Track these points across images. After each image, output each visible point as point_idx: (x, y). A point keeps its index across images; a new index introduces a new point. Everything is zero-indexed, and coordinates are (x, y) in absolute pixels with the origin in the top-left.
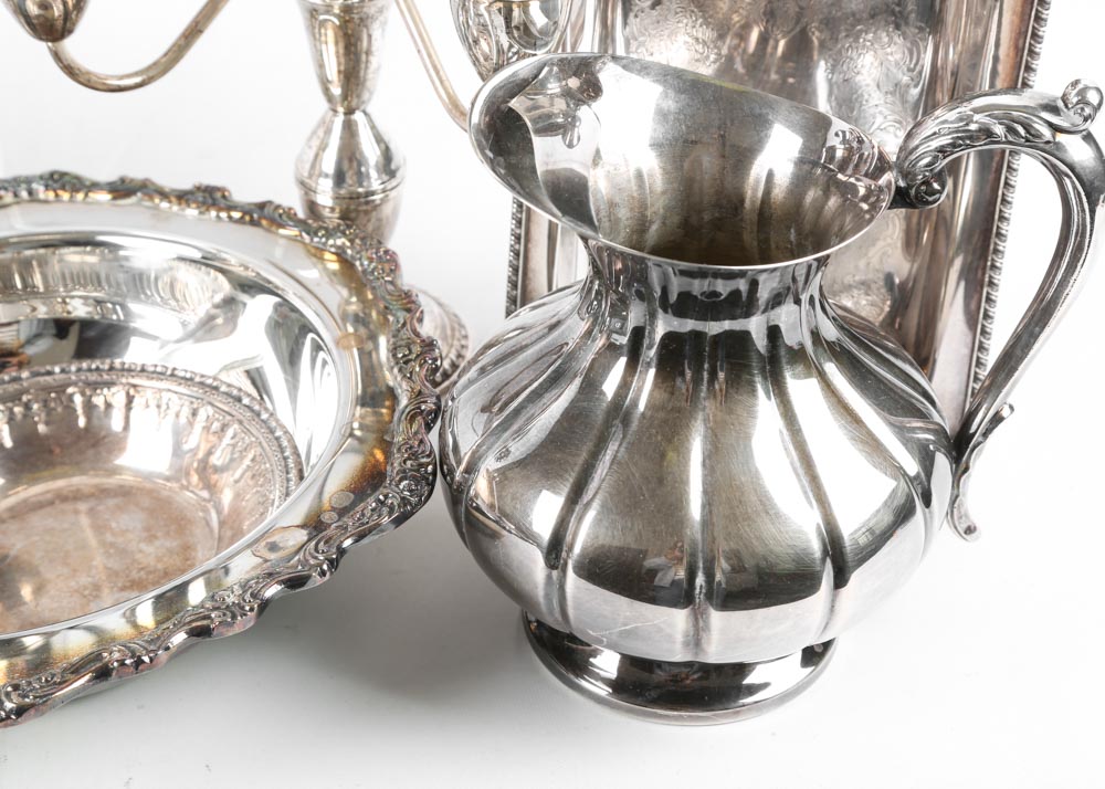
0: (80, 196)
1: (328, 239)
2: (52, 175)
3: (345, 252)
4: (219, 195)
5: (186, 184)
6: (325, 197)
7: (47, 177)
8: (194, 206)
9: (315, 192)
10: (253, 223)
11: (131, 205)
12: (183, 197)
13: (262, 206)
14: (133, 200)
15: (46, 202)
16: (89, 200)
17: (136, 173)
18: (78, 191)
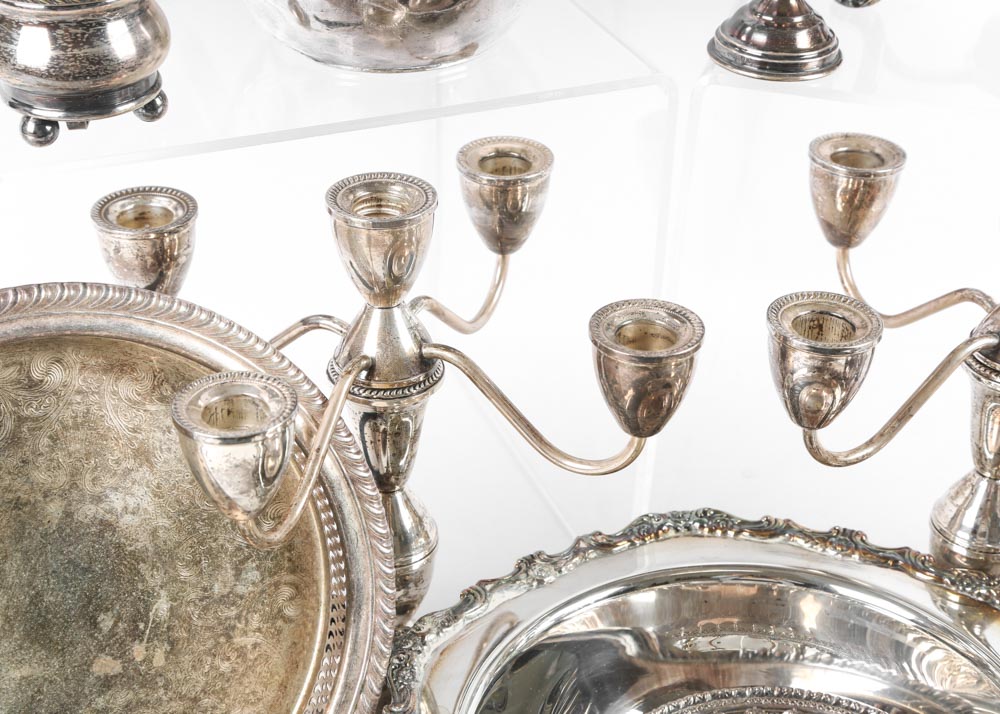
0: (731, 533)
1: (974, 589)
2: (705, 512)
3: (994, 603)
4: (858, 539)
5: (824, 527)
6: (961, 546)
7: (700, 513)
8: (839, 548)
9: (953, 542)
10: (896, 566)
11: (780, 543)
12: (824, 538)
13: (902, 551)
14: (781, 538)
15: (702, 536)
16: (741, 536)
17: (780, 515)
18: (731, 529)
